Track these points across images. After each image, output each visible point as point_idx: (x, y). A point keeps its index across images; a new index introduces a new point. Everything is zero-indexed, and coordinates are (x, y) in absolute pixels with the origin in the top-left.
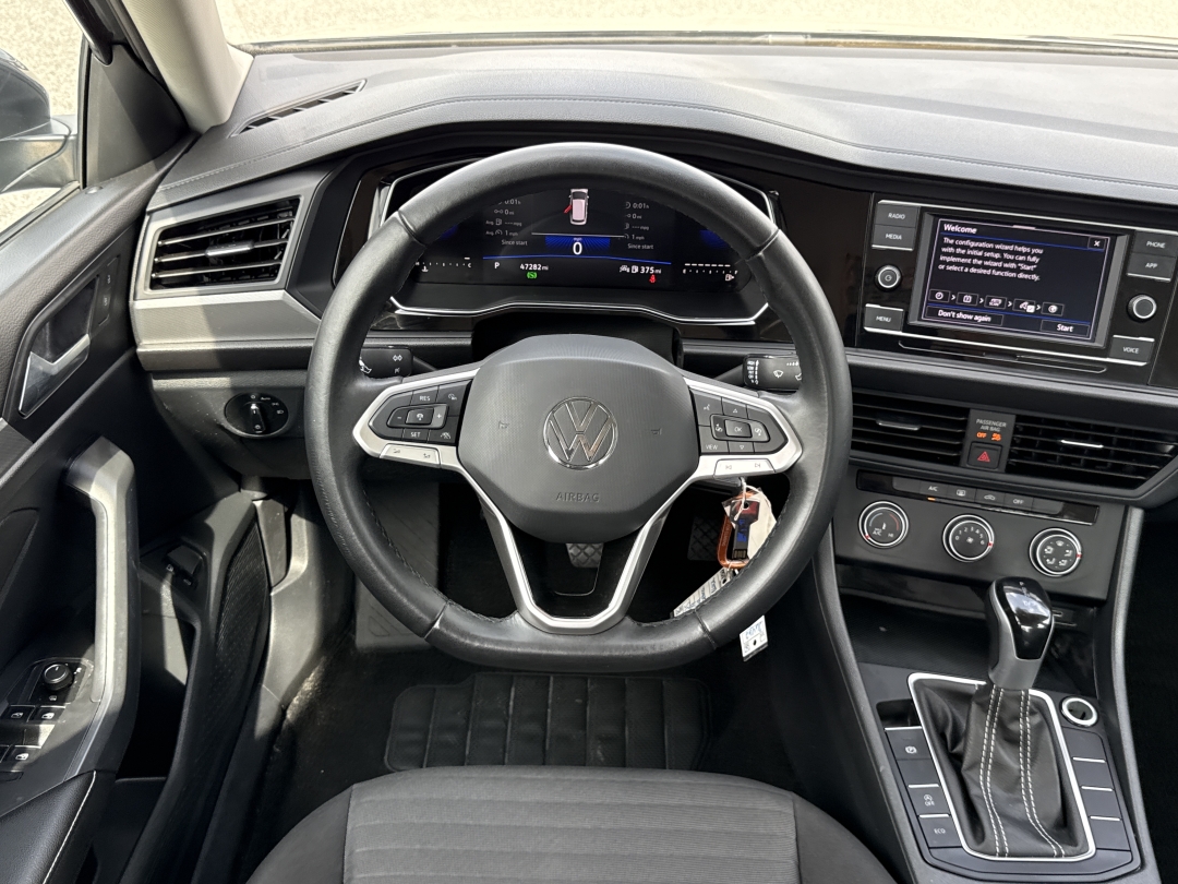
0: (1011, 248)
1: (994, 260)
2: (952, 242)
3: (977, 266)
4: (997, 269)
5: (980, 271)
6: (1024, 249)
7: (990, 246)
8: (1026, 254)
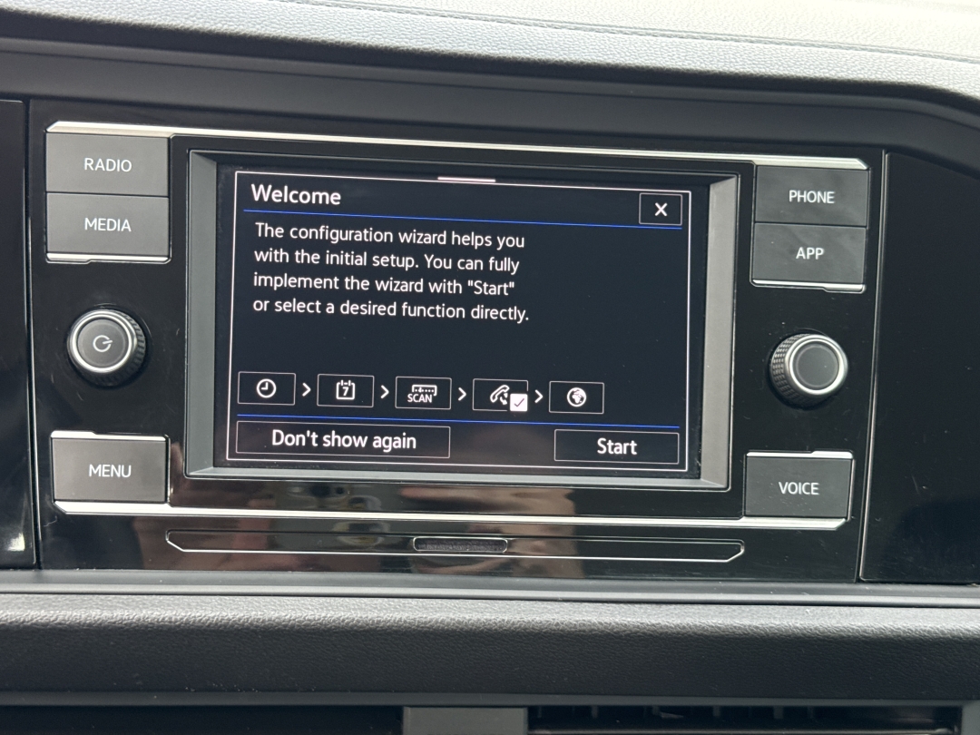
0: (441, 238)
1: (400, 274)
2: (278, 232)
3: (358, 297)
4: (413, 299)
5: (369, 309)
6: (475, 240)
7: (386, 236)
8: (483, 253)
